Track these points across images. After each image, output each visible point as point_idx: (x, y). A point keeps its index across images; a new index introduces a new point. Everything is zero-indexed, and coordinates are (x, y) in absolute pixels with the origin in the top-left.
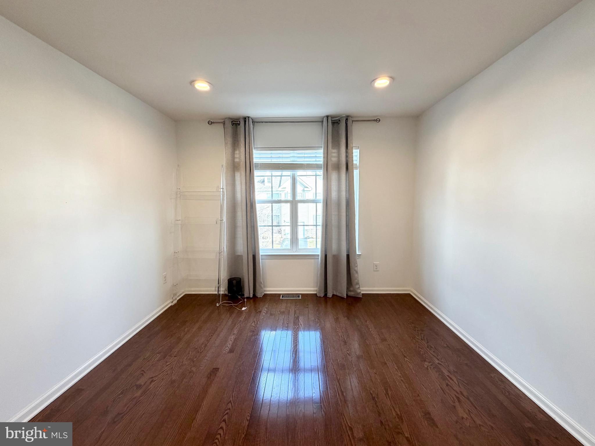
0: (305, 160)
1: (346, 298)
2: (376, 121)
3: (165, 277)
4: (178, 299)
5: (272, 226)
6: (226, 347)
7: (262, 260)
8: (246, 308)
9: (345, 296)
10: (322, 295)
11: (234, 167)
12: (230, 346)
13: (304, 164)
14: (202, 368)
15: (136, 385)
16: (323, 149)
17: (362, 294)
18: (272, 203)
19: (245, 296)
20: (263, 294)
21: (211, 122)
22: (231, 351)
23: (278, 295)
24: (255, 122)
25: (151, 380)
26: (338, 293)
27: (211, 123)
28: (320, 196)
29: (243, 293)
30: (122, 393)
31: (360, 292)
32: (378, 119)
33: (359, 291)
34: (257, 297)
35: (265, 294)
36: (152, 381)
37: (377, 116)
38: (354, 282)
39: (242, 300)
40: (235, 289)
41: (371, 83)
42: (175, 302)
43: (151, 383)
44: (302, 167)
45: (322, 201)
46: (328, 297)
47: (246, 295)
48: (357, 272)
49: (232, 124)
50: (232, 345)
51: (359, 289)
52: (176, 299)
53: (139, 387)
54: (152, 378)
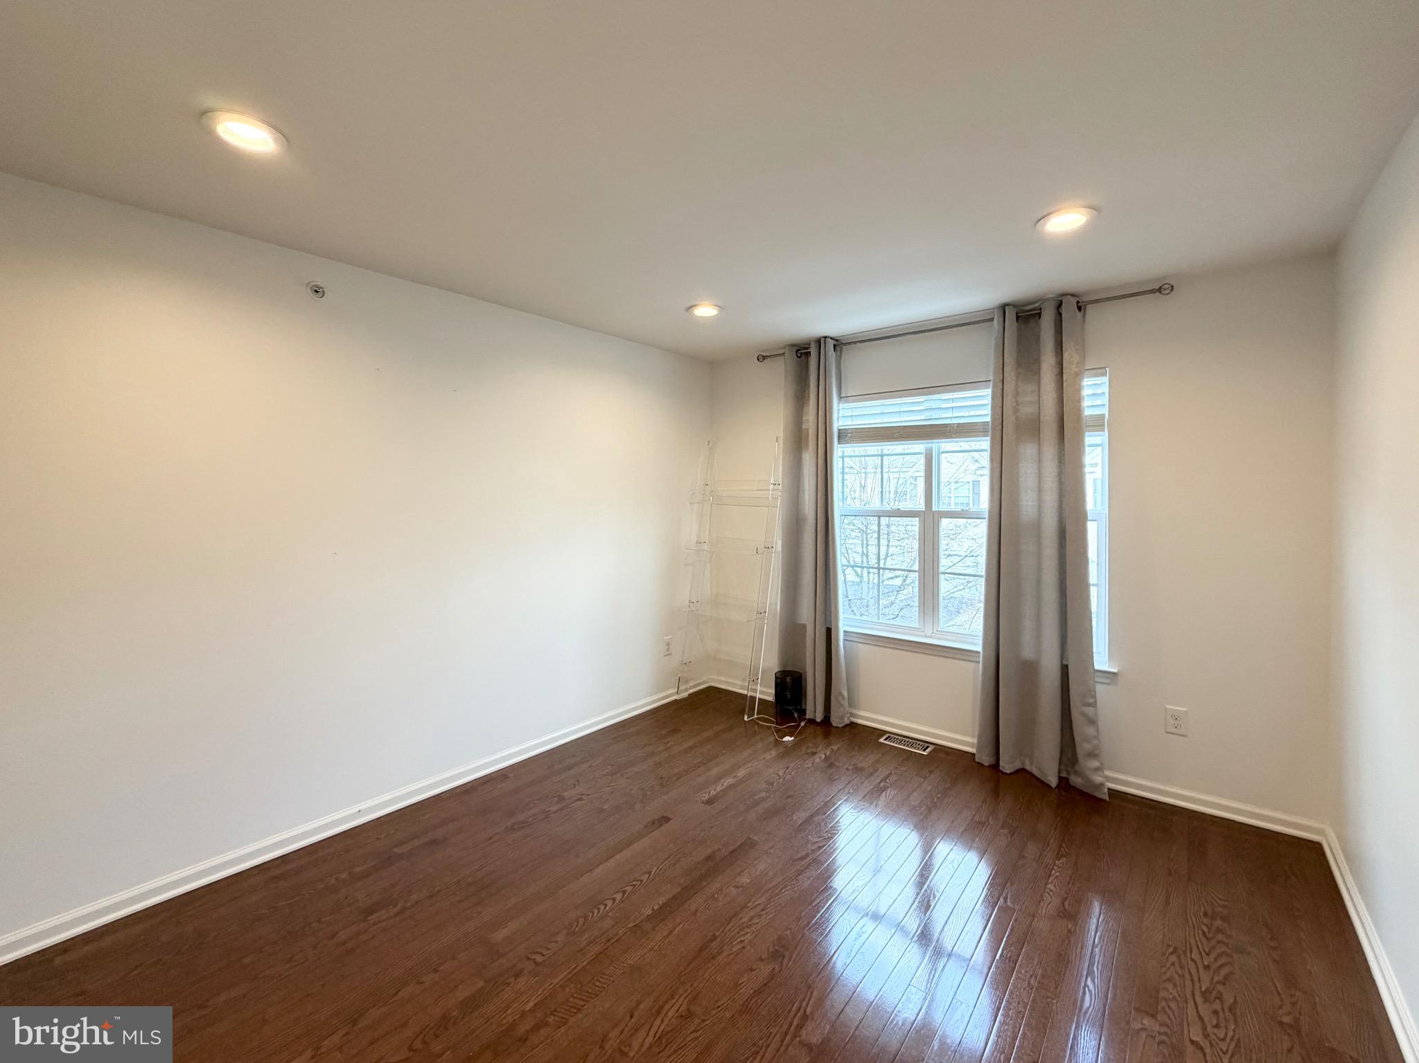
0: (955, 414)
1: (1056, 788)
2: (1160, 292)
3: (668, 644)
4: (691, 691)
5: (879, 569)
6: (705, 793)
7: (846, 642)
8: (793, 738)
9: (1053, 782)
10: (986, 760)
11: (797, 440)
12: (713, 793)
13: (950, 424)
14: (648, 809)
15: (559, 796)
16: (991, 387)
17: (1109, 789)
18: (879, 517)
19: (807, 717)
20: (846, 721)
21: (764, 356)
22: (710, 802)
23: (878, 731)
24: (839, 344)
25: (579, 796)
26: (1036, 767)
27: (762, 358)
28: (984, 503)
29: (803, 708)
30: (539, 799)
31: (1102, 785)
32: (1167, 286)
33: (1098, 779)
34: (831, 724)
35: (851, 722)
36: (580, 799)
37: (1165, 278)
38: (1082, 748)
39: (796, 722)
40: (789, 696)
41: (1035, 226)
42: (685, 695)
43: (577, 800)
44: (945, 433)
45: (986, 516)
46: (1001, 772)
47: (809, 715)
48: (1092, 722)
49: (799, 355)
50: (718, 794)
51: (1101, 773)
52: (686, 690)
53: (561, 799)
54: (583, 795)
